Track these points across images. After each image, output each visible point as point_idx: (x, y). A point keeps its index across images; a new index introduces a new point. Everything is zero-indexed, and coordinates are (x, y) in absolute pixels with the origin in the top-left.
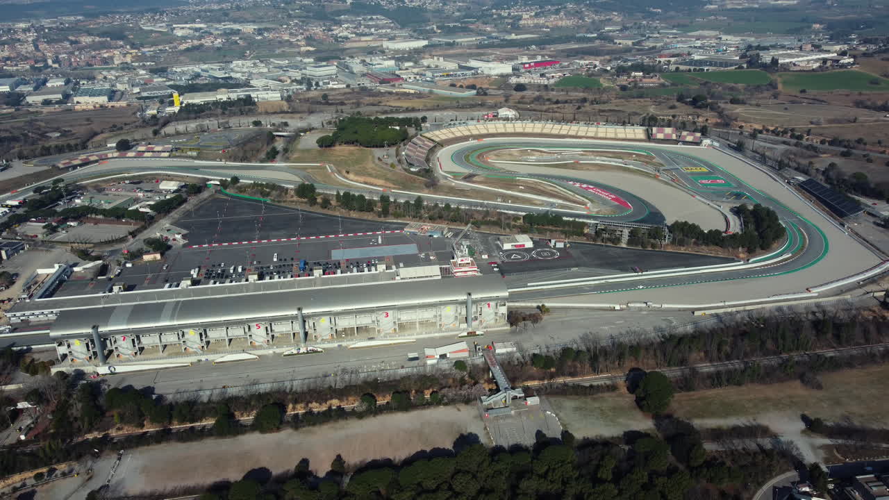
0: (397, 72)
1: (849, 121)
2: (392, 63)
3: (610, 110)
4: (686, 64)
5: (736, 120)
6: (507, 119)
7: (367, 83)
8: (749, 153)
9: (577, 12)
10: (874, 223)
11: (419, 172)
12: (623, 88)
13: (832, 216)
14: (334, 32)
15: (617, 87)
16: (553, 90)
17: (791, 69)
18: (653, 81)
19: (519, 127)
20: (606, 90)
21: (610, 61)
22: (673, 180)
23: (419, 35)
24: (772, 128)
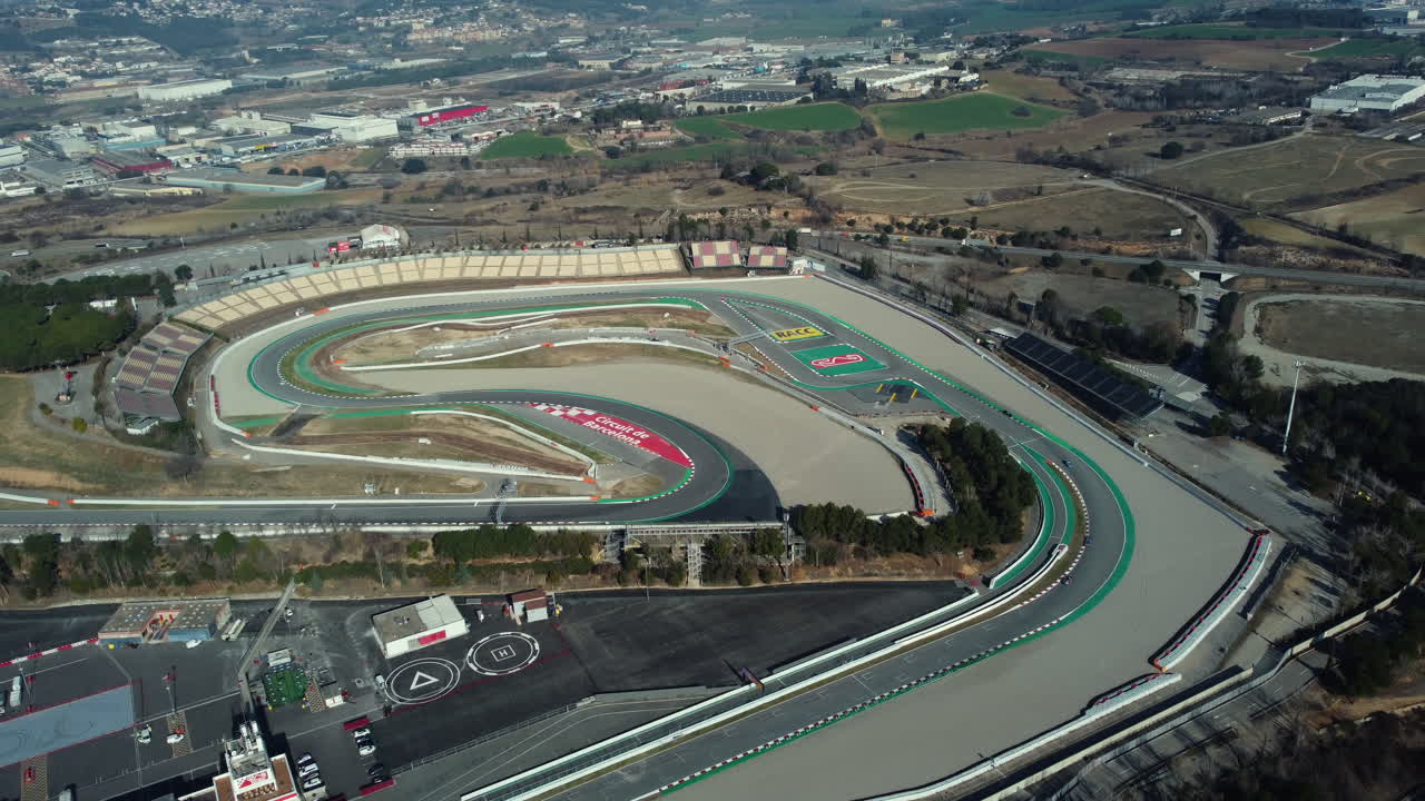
0: (161, 150)
1: (1032, 194)
2: (150, 130)
3: (597, 209)
4: (712, 99)
5: (839, 209)
6: (382, 253)
7: (87, 180)
8: (887, 281)
12: (612, 153)
13: (1098, 420)
14: (36, 74)
15: (601, 153)
16: (479, 166)
17: (889, 98)
18: (663, 136)
19: (408, 269)
20: (580, 160)
21: (577, 99)
22: (760, 368)
23: (218, 68)
24: (907, 221)
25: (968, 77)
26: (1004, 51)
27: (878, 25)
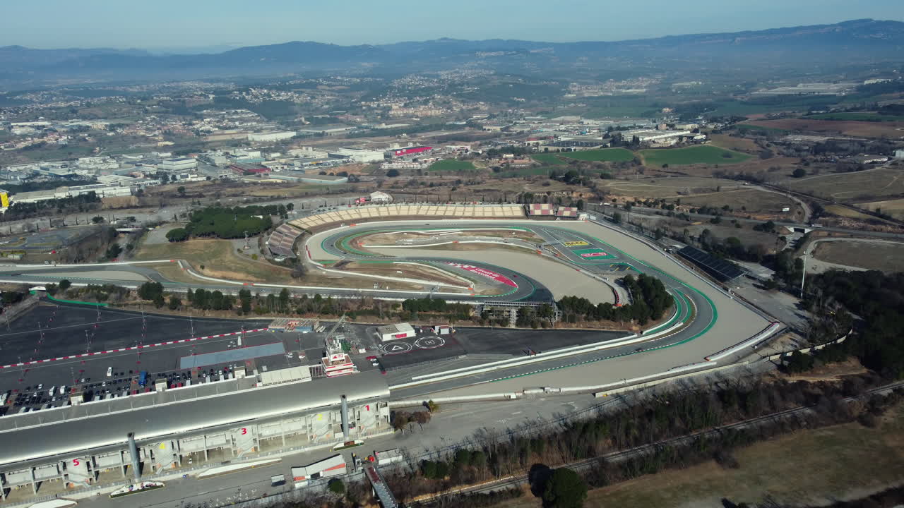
0: (264, 163)
1: (713, 191)
2: (257, 154)
3: (485, 190)
4: (554, 145)
5: (608, 194)
6: (380, 203)
7: (230, 174)
8: (625, 225)
9: (444, 102)
10: (754, 285)
11: (285, 261)
12: (496, 170)
13: (715, 282)
14: (195, 127)
15: (491, 169)
16: (426, 174)
17: (652, 146)
18: (526, 161)
19: (394, 210)
20: (479, 172)
21: (480, 145)
22: (556, 256)
23: (287, 127)
24: (643, 200)
25: (699, 137)
26: (726, 125)
27: (660, 111)
